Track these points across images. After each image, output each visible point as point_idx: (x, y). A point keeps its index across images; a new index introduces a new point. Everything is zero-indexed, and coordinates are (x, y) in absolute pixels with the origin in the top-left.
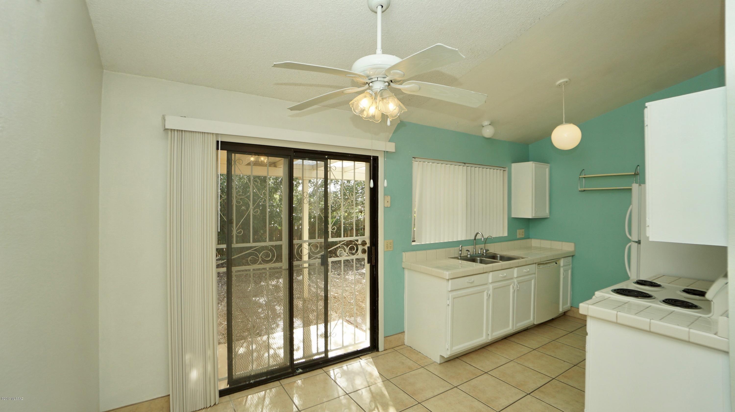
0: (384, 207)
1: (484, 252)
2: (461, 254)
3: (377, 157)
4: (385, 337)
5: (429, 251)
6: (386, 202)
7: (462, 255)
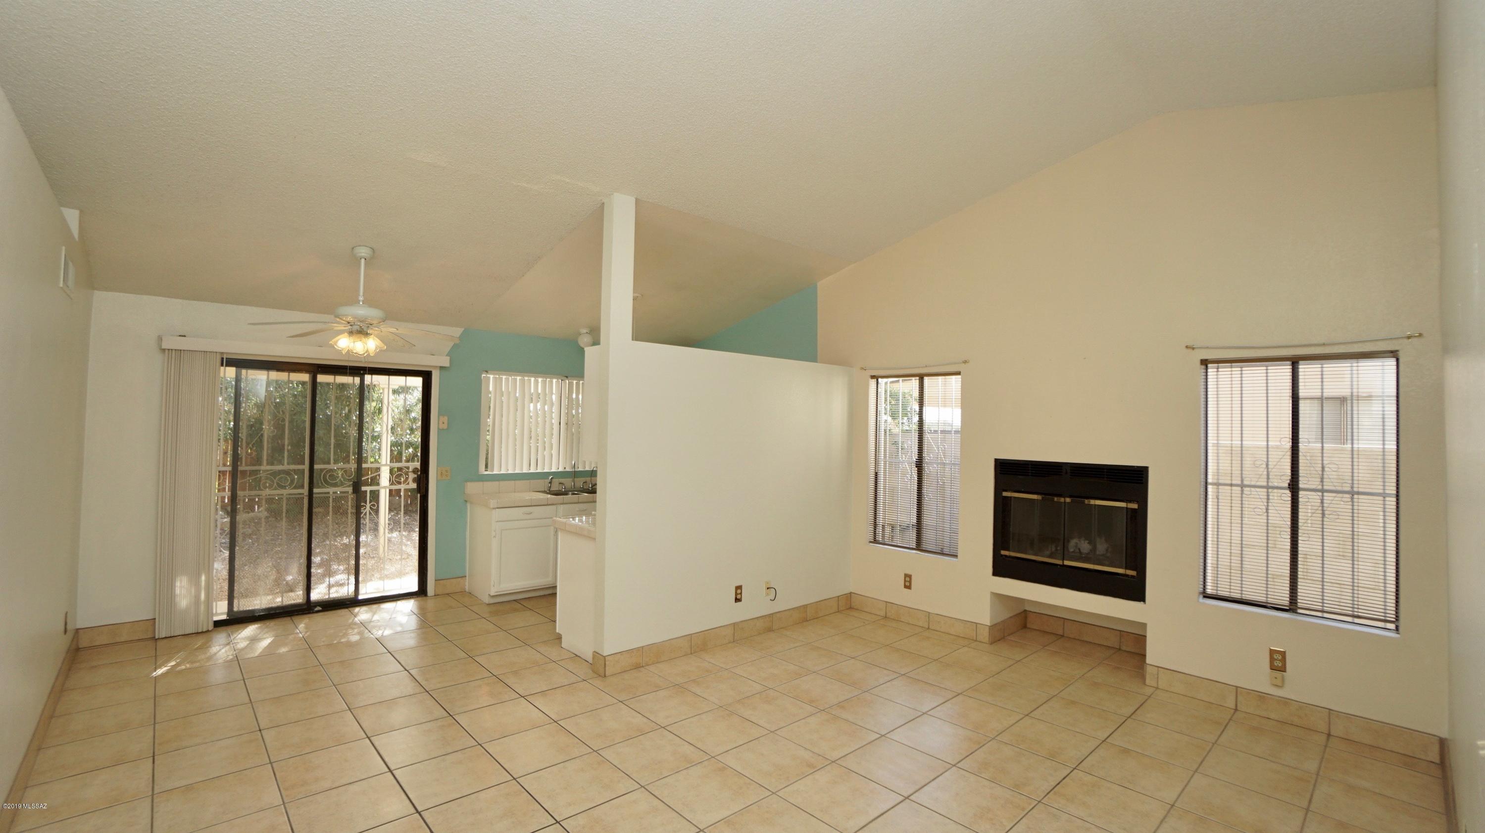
0: (438, 428)
1: (590, 486)
2: (550, 486)
3: (431, 371)
4: (436, 580)
5: (518, 482)
6: (441, 423)
7: (552, 489)
